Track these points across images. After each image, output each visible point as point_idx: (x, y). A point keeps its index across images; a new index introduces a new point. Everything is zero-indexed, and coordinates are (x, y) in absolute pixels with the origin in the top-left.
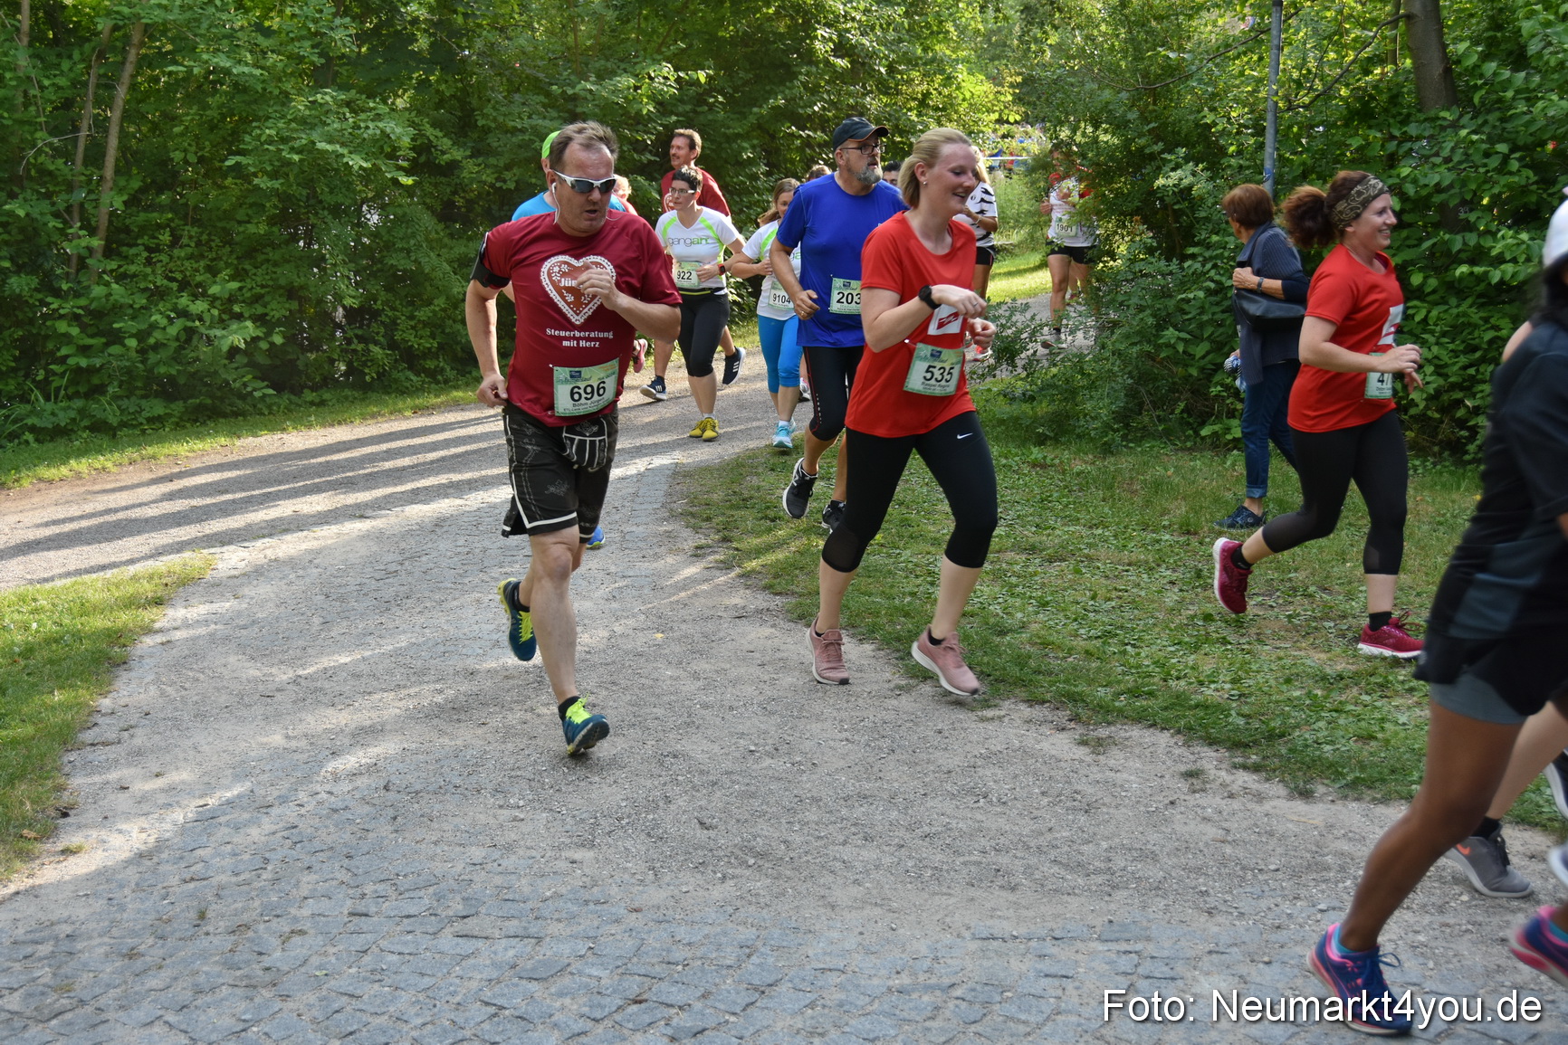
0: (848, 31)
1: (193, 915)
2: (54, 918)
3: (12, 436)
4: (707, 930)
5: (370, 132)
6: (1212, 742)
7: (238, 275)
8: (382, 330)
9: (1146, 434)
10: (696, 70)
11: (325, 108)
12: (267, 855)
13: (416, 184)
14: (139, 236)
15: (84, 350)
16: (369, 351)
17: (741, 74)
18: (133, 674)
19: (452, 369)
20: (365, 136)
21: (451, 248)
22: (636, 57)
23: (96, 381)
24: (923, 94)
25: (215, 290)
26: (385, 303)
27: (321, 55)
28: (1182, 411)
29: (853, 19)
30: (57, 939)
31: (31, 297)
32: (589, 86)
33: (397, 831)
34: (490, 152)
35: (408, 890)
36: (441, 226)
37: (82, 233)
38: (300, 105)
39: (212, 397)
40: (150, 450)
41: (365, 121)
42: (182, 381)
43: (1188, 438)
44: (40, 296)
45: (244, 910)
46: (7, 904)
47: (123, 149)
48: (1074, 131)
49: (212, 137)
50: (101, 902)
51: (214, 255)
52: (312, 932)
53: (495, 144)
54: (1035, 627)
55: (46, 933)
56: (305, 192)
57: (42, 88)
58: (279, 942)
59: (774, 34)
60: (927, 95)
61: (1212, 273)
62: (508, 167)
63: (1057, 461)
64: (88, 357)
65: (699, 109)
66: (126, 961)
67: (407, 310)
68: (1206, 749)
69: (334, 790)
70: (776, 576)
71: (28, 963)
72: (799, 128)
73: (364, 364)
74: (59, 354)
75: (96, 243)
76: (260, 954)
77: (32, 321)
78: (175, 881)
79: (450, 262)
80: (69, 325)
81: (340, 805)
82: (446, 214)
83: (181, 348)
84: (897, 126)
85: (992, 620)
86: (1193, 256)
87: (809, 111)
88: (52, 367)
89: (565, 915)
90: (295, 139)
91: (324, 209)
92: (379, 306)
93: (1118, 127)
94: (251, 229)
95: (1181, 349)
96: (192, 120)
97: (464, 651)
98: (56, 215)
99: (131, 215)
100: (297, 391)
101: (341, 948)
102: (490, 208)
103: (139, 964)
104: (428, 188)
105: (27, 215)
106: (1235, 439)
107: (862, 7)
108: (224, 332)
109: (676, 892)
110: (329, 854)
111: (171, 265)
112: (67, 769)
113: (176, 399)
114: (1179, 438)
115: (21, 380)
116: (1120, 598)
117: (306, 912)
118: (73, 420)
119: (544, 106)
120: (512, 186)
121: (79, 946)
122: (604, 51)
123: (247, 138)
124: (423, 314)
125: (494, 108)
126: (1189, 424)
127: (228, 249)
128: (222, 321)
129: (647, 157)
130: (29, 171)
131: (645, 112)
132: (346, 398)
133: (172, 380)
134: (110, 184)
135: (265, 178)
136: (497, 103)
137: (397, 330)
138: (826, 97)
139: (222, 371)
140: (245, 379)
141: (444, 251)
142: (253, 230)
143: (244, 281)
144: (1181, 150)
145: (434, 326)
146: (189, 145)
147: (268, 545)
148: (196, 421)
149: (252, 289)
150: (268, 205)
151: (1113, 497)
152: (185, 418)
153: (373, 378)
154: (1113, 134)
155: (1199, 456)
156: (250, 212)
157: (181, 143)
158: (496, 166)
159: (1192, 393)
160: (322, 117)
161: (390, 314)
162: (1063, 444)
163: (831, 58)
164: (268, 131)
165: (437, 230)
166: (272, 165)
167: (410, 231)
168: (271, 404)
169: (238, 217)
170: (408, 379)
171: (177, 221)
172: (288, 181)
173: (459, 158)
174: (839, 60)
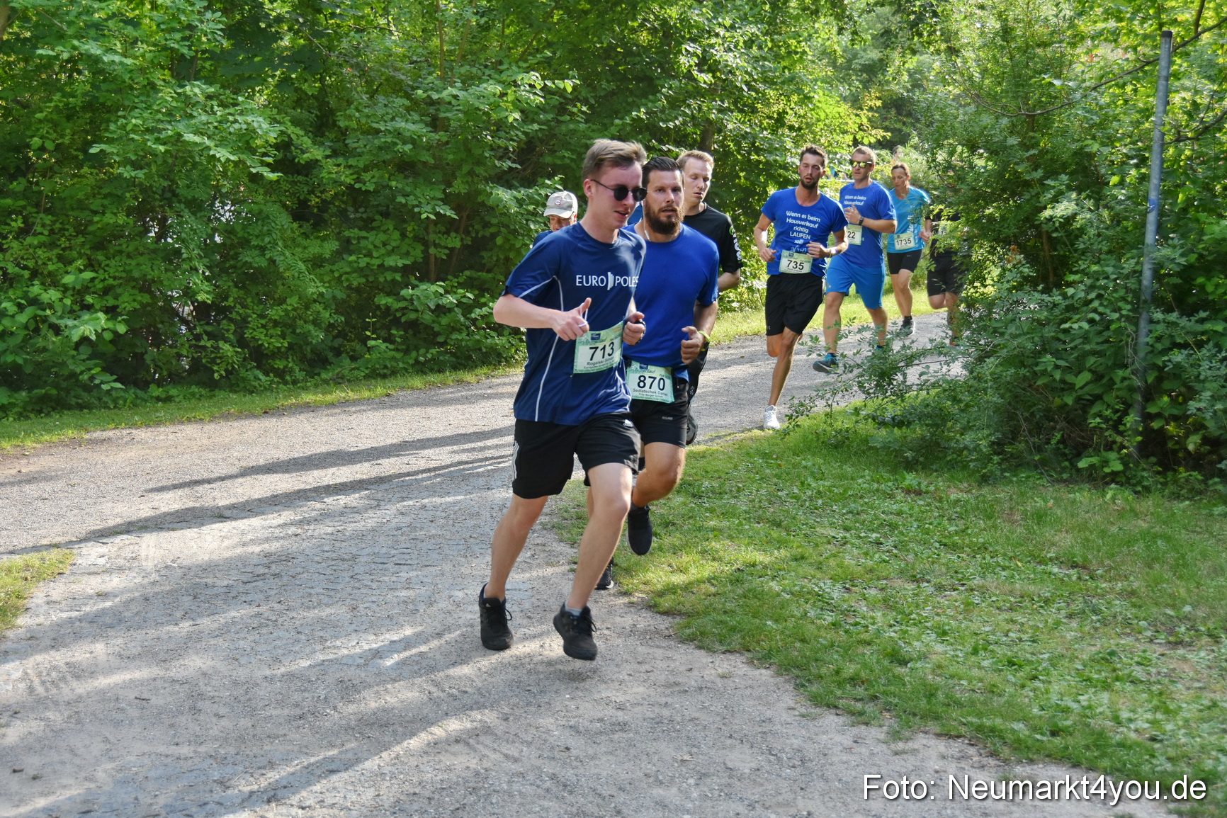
0: (712, 46)
7: (91, 265)
8: (233, 327)
9: (1015, 464)
10: (561, 79)
11: (193, 101)
13: (278, 181)
16: (218, 348)
17: (604, 83)
19: (300, 370)
20: (232, 130)
21: (305, 248)
22: (501, 63)
24: (779, 114)
25: (68, 279)
26: (235, 298)
27: (189, 47)
28: (1059, 442)
29: (717, 35)
32: (455, 92)
34: (349, 152)
36: (295, 225)
38: (167, 95)
39: (56, 386)
41: (232, 115)
42: (28, 370)
43: (1064, 470)
48: (951, 154)
49: (70, 125)
53: (355, 145)
54: (935, 657)
56: (166, 184)
59: (637, 46)
60: (782, 115)
61: (1096, 304)
62: (366, 169)
63: (932, 488)
67: (259, 309)
72: (661, 142)
73: (213, 361)
79: (305, 261)
82: (300, 213)
83: (26, 340)
84: (753, 144)
85: (890, 648)
86: (1074, 284)
87: (671, 125)
90: (160, 131)
91: (180, 202)
92: (230, 302)
93: (994, 152)
94: (109, 219)
95: (1058, 376)
96: (57, 106)
100: (144, 385)
102: (345, 210)
104: (285, 186)
106: (1114, 474)
107: (728, 22)
108: (75, 322)
113: (20, 389)
119: (408, 109)
120: (371, 189)
122: (467, 57)
123: (112, 127)
124: (275, 313)
125: (358, 110)
127: (81, 239)
129: (507, 164)
131: (511, 120)
132: (193, 394)
133: (17, 368)
135: (128, 167)
136: (360, 103)
137: (247, 328)
138: (687, 111)
139: (70, 362)
140: (93, 372)
141: (300, 250)
142: (111, 221)
143: (97, 272)
144: (1064, 178)
145: (285, 325)
146: (47, 132)
147: (127, 542)
148: (40, 412)
149: (105, 279)
150: (128, 195)
151: (995, 527)
152: (29, 408)
153: (221, 375)
154: (988, 159)
155: (1076, 488)
156: (106, 202)
157: (38, 130)
158: (356, 166)
159: (1068, 422)
160: (189, 111)
161: (241, 311)
162: (936, 471)
163: (695, 73)
164: (134, 121)
165: (292, 229)
166: (137, 154)
167: (265, 228)
168: (118, 398)
169: (93, 207)
170: (257, 378)
171: (30, 209)
172: (149, 170)
173: (319, 157)
174: (703, 75)
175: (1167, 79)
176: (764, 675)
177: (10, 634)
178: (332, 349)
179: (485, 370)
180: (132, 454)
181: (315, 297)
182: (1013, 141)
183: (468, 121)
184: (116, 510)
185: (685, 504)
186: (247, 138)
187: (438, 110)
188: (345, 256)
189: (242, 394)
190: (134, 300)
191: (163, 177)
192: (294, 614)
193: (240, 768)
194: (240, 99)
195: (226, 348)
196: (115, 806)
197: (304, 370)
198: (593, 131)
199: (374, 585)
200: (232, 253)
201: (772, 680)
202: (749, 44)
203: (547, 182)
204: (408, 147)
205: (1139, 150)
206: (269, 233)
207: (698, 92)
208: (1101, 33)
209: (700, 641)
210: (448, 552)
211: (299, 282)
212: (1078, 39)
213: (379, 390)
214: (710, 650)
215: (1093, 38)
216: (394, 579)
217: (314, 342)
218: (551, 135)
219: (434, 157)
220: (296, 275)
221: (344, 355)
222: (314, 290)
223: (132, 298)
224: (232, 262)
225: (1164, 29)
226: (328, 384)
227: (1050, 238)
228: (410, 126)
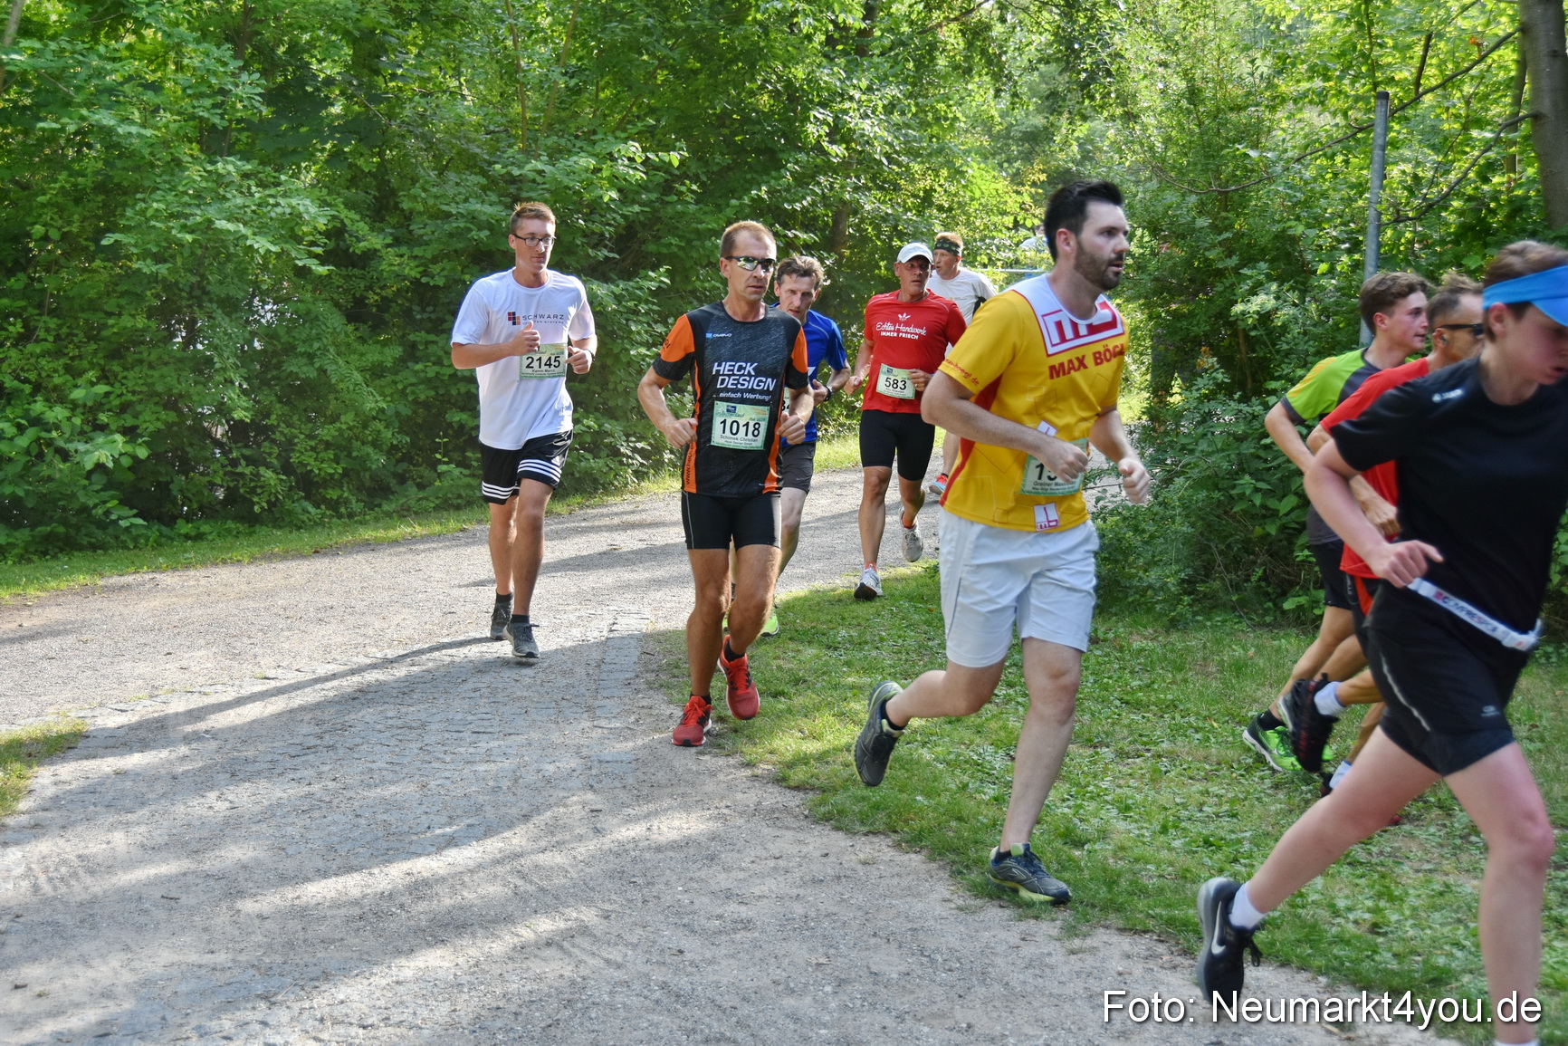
0: (845, 112)
6: (1361, 984)
7: (105, 377)
8: (276, 450)
9: (1209, 605)
10: (668, 151)
11: (226, 181)
13: (329, 276)
16: (258, 475)
17: (718, 158)
19: (358, 501)
20: (273, 215)
21: (362, 355)
22: (594, 132)
24: (926, 191)
25: (78, 394)
26: (278, 416)
27: (223, 118)
28: (1260, 579)
29: (851, 98)
32: (540, 166)
34: (414, 240)
36: (350, 328)
38: (194, 173)
39: (64, 522)
41: (273, 197)
42: (30, 504)
43: (1267, 611)
49: (79, 210)
53: (421, 232)
54: (1117, 837)
56: (194, 279)
60: (929, 193)
62: (435, 260)
63: (1111, 635)
65: (667, 199)
67: (306, 428)
69: (271, 1020)
70: (792, 766)
72: (786, 226)
73: (253, 491)
79: (362, 371)
82: (356, 313)
83: (27, 467)
84: (895, 228)
87: (798, 206)
90: (187, 217)
91: (211, 301)
92: (273, 420)
93: (1182, 236)
94: (126, 321)
95: (1258, 500)
96: (62, 187)
97: (413, 849)
100: (170, 520)
102: (410, 310)
104: (337, 281)
107: (864, 84)
108: (88, 446)
111: (23, 362)
113: (21, 526)
114: (1256, 613)
119: (484, 189)
120: (441, 284)
122: (554, 125)
123: (129, 213)
124: (327, 432)
125: (425, 190)
127: (93, 346)
128: (82, 433)
129: (602, 253)
132: (229, 531)
133: (16, 501)
135: (149, 261)
136: (426, 182)
137: (293, 450)
138: (816, 189)
139: (81, 494)
140: (109, 505)
141: (354, 357)
142: (129, 325)
143: (112, 385)
144: (1263, 266)
145: (338, 447)
146: (52, 219)
147: (151, 709)
148: (45, 553)
149: (122, 395)
150: (148, 293)
151: (1185, 680)
152: (32, 550)
153: (262, 508)
154: (1173, 244)
155: (1282, 634)
156: (123, 302)
157: (40, 215)
158: (422, 257)
159: (1271, 555)
160: (221, 191)
161: (286, 431)
162: (1116, 615)
163: (825, 144)
164: (155, 205)
165: (346, 333)
166: (159, 245)
167: (314, 332)
168: (138, 536)
169: (107, 308)
170: (305, 511)
171: (31, 310)
172: (174, 264)
173: (378, 247)
174: (835, 147)
175: (1384, 150)
176: (915, 860)
177: (10, 821)
178: (395, 475)
179: (578, 499)
180: (156, 603)
181: (374, 413)
182: (1203, 222)
183: (555, 202)
184: (137, 672)
185: (819, 658)
186: (293, 223)
187: (520, 189)
188: (410, 364)
189: (288, 529)
190: (158, 419)
191: (190, 271)
192: (352, 794)
193: (289, 980)
194: (283, 178)
195: (268, 475)
196: (138, 1028)
197: (362, 501)
198: (705, 213)
199: (448, 759)
200: (274, 361)
201: (924, 866)
202: (890, 108)
203: (651, 273)
204: (484, 234)
205: (1352, 232)
206: (318, 338)
207: (828, 168)
208: (1305, 94)
209: (837, 821)
210: (535, 717)
211: (354, 396)
212: (1277, 101)
213: (452, 524)
214: (850, 832)
215: (1295, 101)
216: (472, 750)
217: (374, 467)
218: (654, 219)
220: (351, 387)
221: (410, 482)
222: (373, 405)
223: (155, 416)
224: (274, 373)
225: (1380, 89)
226: (391, 517)
227: (1247, 337)
228: (488, 209)
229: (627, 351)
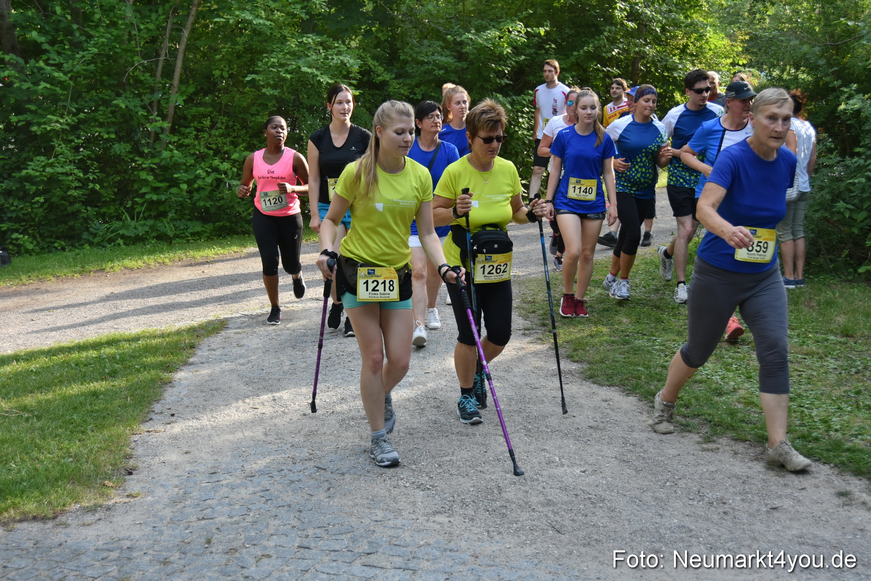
0: (637, 4)
1: (203, 540)
2: (121, 536)
3: (111, 241)
4: (520, 573)
5: (334, 61)
6: (858, 473)
7: (250, 147)
9: (821, 270)
10: (538, 27)
11: (308, 46)
12: (250, 507)
14: (192, 121)
15: (156, 190)
17: (567, 30)
18: (175, 390)
20: (331, 64)
22: (501, 18)
23: (161, 209)
24: (684, 46)
25: (235, 156)
27: (307, 14)
28: (847, 256)
30: (121, 549)
31: (126, 156)
32: (470, 36)
33: (329, 497)
34: (407, 75)
35: (335, 535)
37: (160, 118)
38: (293, 44)
39: (230, 221)
40: (191, 253)
41: (331, 55)
42: (213, 211)
43: (850, 273)
44: (131, 156)
45: (235, 539)
46: (94, 526)
47: (185, 68)
48: (783, 71)
49: (238, 62)
50: (148, 528)
51: (236, 134)
52: (275, 556)
53: (410, 71)
54: (742, 392)
55: (115, 545)
56: (292, 97)
57: (140, 30)
58: (254, 561)
59: (589, 5)
60: (686, 46)
62: (418, 86)
64: (158, 194)
65: (539, 52)
66: (162, 566)
68: (853, 478)
70: (575, 350)
71: (104, 562)
72: (602, 66)
74: (140, 192)
75: (166, 125)
76: (243, 567)
77: (125, 172)
78: (194, 519)
80: (148, 175)
81: (296, 478)
83: (213, 190)
84: (666, 65)
85: (714, 386)
86: (859, 154)
87: (609, 55)
88: (136, 199)
89: (431, 557)
90: (289, 65)
91: (303, 108)
93: (811, 69)
94: (259, 119)
95: (847, 215)
96: (227, 51)
98: (144, 107)
99: (188, 108)
101: (292, 567)
103: (169, 568)
104: (369, 97)
105: (127, 107)
109: (503, 547)
110: (286, 508)
111: (210, 139)
112: (133, 445)
113: (209, 222)
114: (844, 275)
115: (117, 207)
116: (800, 376)
117: (271, 544)
118: (147, 232)
119: (442, 48)
120: (420, 97)
121: (135, 554)
122: (481, 14)
123: (260, 64)
125: (411, 48)
126: (850, 264)
127: (244, 131)
129: (504, 82)
130: (129, 79)
131: (505, 53)
133: (207, 210)
134: (176, 89)
135: (269, 88)
136: (413, 45)
138: (621, 46)
139: (236, 205)
140: (250, 211)
142: (260, 120)
144: (854, 86)
146: (225, 66)
147: (259, 314)
148: (220, 236)
150: (270, 104)
151: (798, 310)
152: (213, 234)
154: (808, 74)
155: (856, 286)
156: (259, 109)
157: (218, 65)
158: (410, 85)
159: (854, 244)
160: (306, 52)
163: (625, 22)
164: (272, 60)
166: (274, 80)
169: (252, 112)
171: (215, 113)
172: (283, 90)
173: (388, 79)
174: (630, 23)
182: (822, 62)
183: (479, 55)
184: (256, 296)
186: (341, 68)
187: (461, 47)
191: (290, 93)
194: (336, 45)
196: (230, 470)
201: (636, 403)
202: (661, 2)
203: (530, 92)
204: (442, 72)
207: (627, 34)
209: (595, 379)
218: (533, 62)
219: (459, 78)
227: (846, 124)
228: (443, 59)
229: (517, 132)
